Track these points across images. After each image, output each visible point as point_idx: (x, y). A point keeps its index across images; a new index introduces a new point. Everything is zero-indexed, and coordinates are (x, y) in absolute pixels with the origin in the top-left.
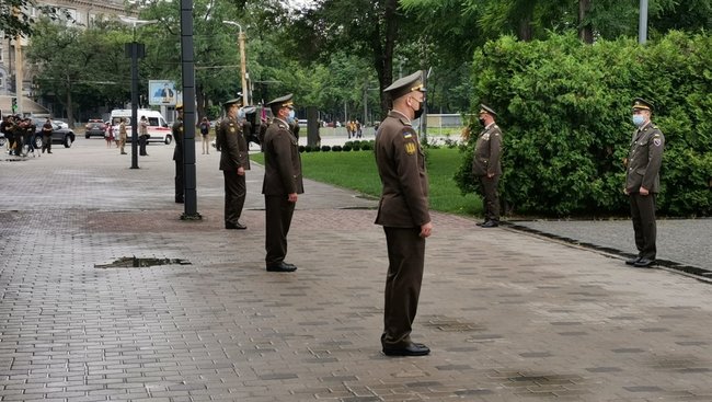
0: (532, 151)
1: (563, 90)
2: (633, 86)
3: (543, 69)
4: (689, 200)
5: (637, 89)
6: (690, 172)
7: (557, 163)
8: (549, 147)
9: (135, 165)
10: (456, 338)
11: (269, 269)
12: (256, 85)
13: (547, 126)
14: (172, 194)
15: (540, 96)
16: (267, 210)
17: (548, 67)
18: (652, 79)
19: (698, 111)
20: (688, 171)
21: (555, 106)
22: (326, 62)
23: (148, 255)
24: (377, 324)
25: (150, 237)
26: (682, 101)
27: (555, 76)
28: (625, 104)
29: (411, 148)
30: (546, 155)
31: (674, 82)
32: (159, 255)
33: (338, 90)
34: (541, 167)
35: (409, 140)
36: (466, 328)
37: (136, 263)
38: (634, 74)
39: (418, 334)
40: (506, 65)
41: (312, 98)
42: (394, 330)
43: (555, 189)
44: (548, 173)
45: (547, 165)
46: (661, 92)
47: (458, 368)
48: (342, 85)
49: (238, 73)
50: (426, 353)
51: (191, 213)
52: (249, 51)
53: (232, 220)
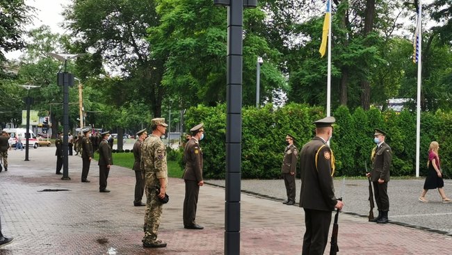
0: (208, 152)
1: (220, 127)
2: (250, 126)
3: (213, 118)
4: (273, 172)
5: (252, 127)
6: (273, 161)
7: (219, 157)
8: (215, 150)
9: (27, 159)
11: (100, 192)
12: (88, 113)
13: (214, 141)
15: (211, 129)
17: (214, 118)
18: (258, 123)
19: (276, 136)
20: (272, 160)
21: (217, 134)
22: (127, 107)
26: (270, 132)
27: (217, 122)
28: (247, 133)
30: (215, 154)
31: (267, 124)
34: (212, 158)
38: (250, 121)
40: (199, 117)
41: (122, 121)
43: (218, 167)
44: (215, 161)
45: (215, 157)
46: (262, 128)
48: (140, 113)
51: (66, 177)
52: (84, 94)
53: (84, 179)
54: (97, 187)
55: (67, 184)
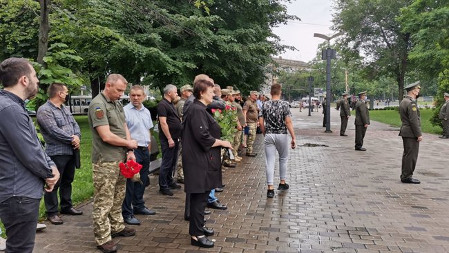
9: (310, 115)
10: (432, 179)
11: (356, 150)
12: (351, 88)
14: (322, 124)
16: (356, 130)
22: (378, 79)
23: (314, 143)
24: (399, 171)
25: (315, 137)
29: (415, 109)
32: (318, 143)
33: (381, 89)
35: (414, 106)
36: (435, 175)
37: (309, 145)
39: (415, 176)
41: (372, 92)
42: (406, 174)
47: (432, 189)
48: (383, 87)
49: (344, 85)
50: (419, 183)
51: (328, 130)
52: (349, 77)
53: (342, 134)
54: (353, 144)
55: (328, 137)
